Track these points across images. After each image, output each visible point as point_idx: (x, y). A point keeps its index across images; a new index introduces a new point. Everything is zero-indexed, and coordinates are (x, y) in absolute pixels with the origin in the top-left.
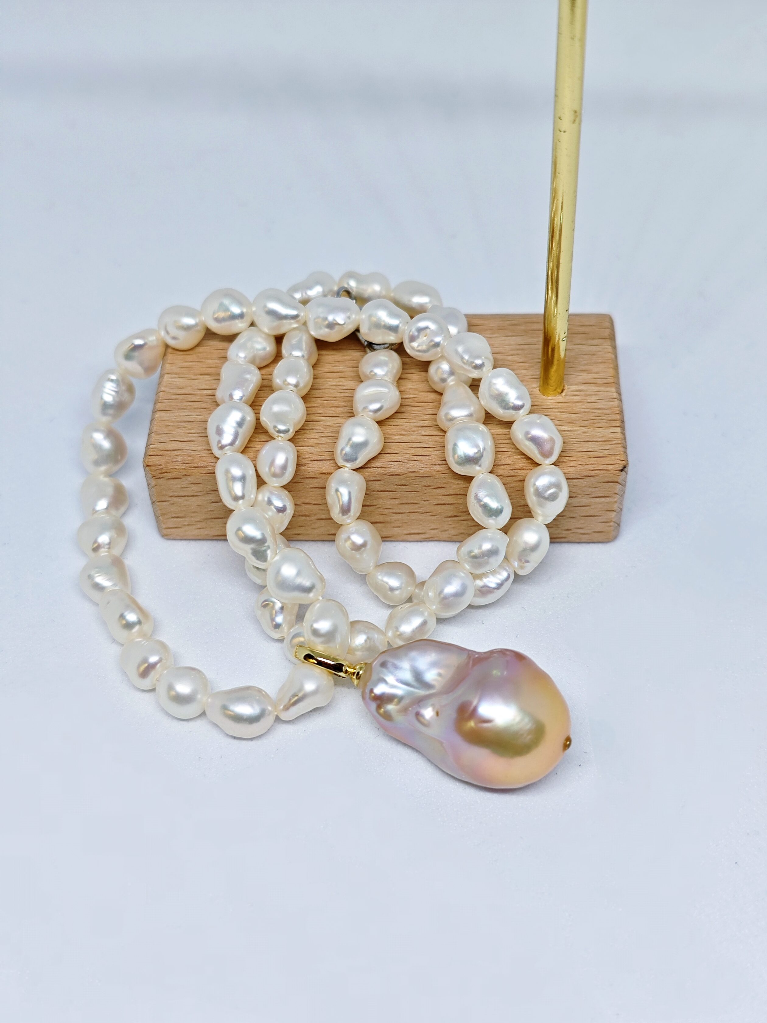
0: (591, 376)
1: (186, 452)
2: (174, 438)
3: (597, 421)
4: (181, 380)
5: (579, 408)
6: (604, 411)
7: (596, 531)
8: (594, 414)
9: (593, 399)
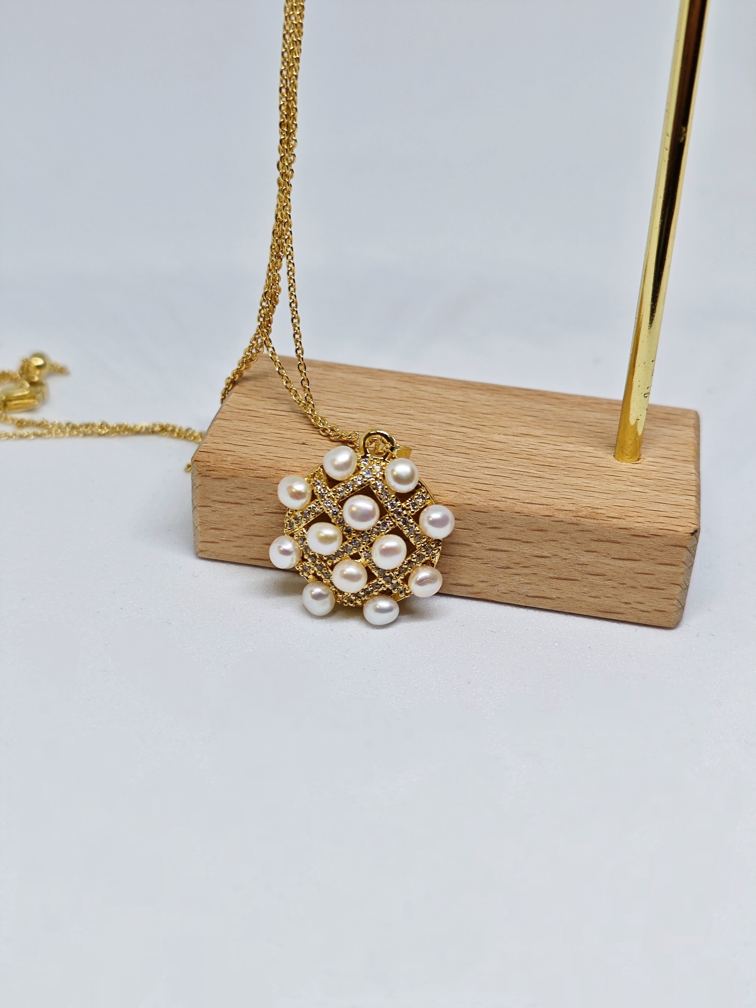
0: (670, 453)
1: (238, 454)
2: (229, 441)
3: (671, 488)
4: (247, 399)
5: (654, 476)
6: (680, 481)
7: (657, 609)
8: (669, 483)
9: (670, 470)
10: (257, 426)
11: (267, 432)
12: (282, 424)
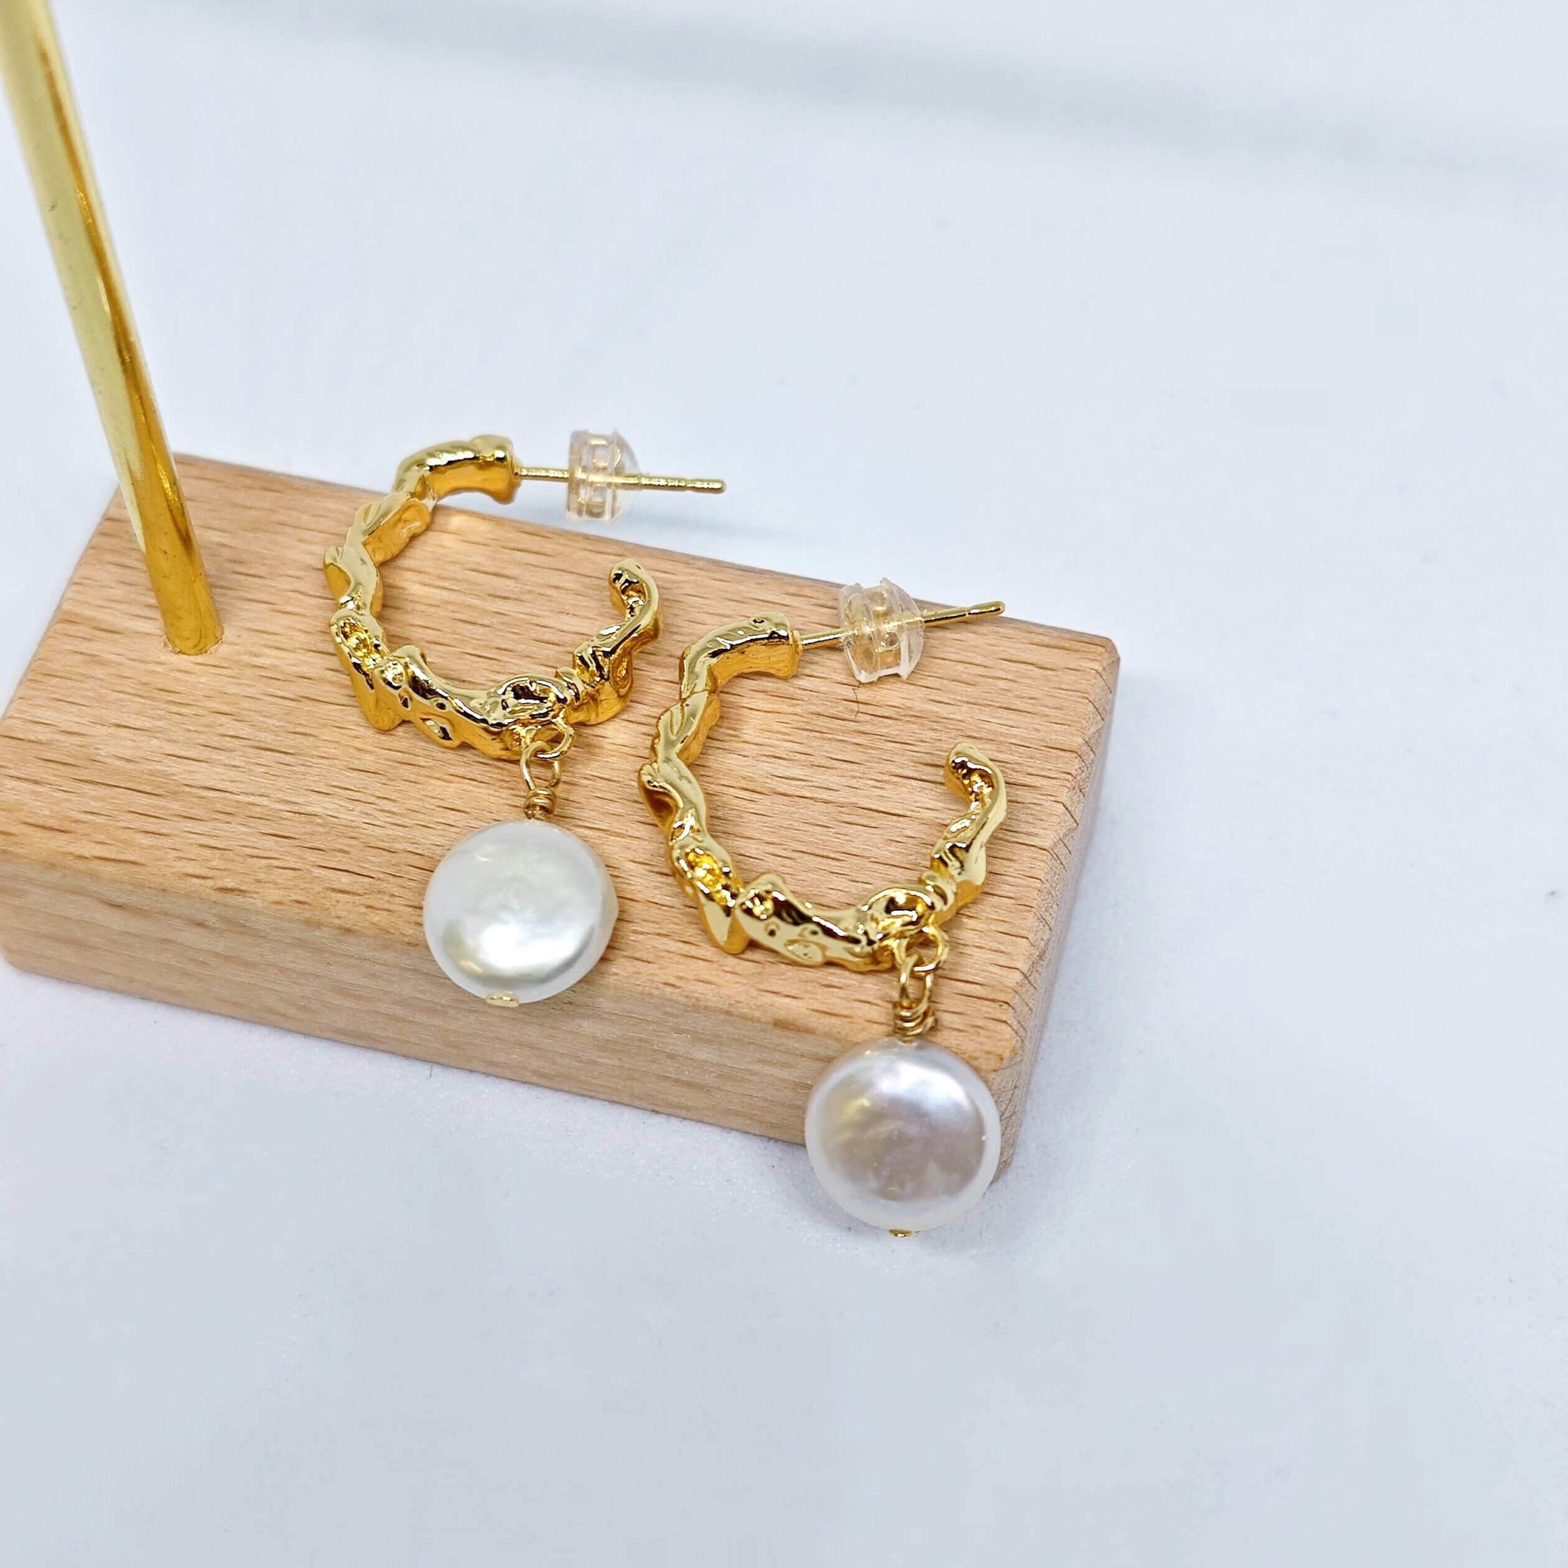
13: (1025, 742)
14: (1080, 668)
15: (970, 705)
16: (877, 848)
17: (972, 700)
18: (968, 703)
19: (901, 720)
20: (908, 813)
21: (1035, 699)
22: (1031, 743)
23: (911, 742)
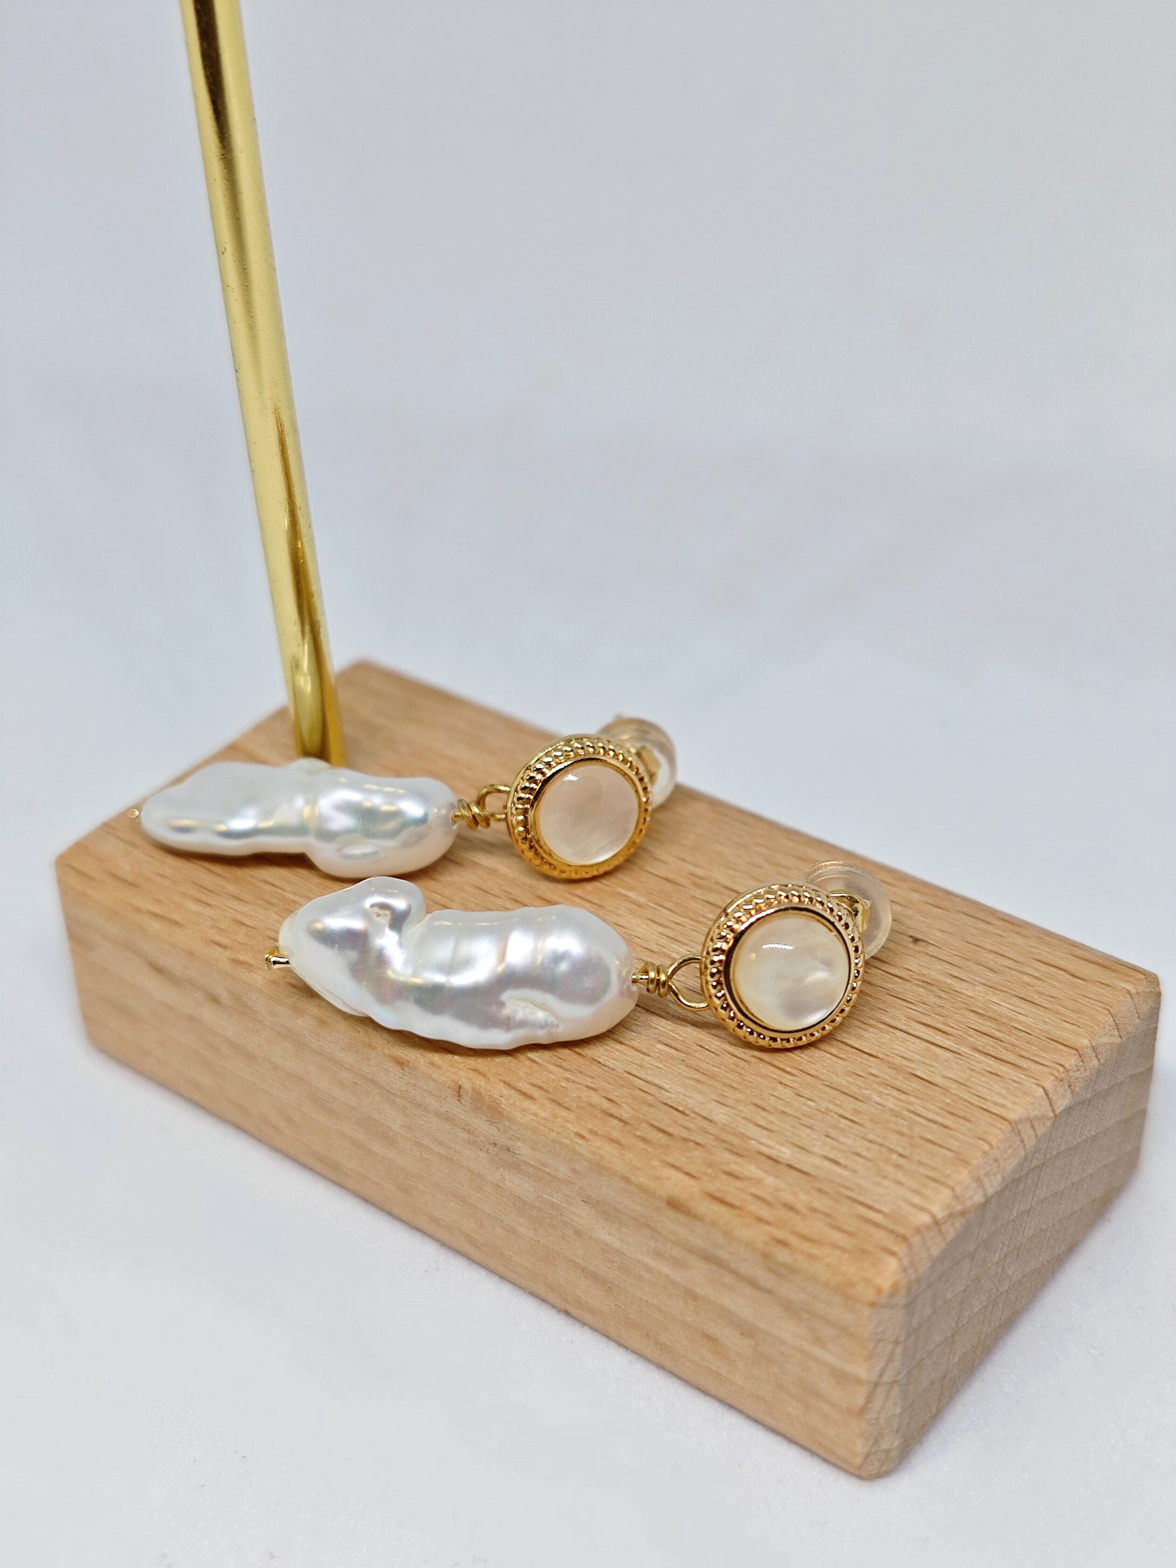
10: (995, 1007)
11: (980, 988)
12: (938, 1001)
13: (1028, 1029)
14: (1112, 985)
15: (985, 987)
16: (837, 1075)
17: (989, 984)
18: (984, 985)
19: (911, 982)
20: (881, 1056)
21: (1054, 997)
22: (1034, 1032)
23: (912, 1001)
